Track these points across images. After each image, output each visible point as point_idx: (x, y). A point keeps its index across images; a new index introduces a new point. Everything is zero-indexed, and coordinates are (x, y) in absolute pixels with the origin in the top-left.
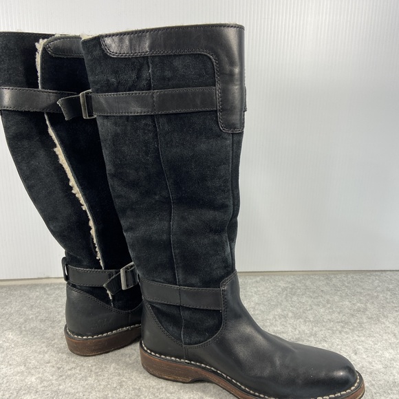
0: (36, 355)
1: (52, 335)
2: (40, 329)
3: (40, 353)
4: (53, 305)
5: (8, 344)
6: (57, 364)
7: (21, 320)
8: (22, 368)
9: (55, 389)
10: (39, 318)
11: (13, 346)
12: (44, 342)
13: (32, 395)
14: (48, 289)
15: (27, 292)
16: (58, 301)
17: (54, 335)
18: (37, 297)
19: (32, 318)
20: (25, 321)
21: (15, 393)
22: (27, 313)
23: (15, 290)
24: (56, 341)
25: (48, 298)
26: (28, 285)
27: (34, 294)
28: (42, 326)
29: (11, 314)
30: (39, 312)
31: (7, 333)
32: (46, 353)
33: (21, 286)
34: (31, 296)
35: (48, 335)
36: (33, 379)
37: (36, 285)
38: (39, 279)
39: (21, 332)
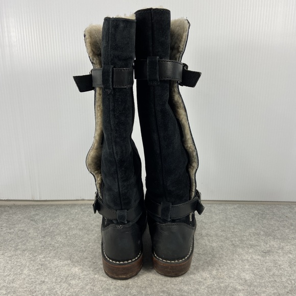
0: (78, 253)
1: (88, 240)
2: (80, 235)
3: (80, 251)
4: (87, 219)
5: (58, 245)
6: (92, 259)
7: (66, 229)
8: (69, 261)
9: (92, 277)
10: (78, 227)
11: (61, 246)
12: (82, 244)
13: (76, 280)
14: (83, 207)
15: (69, 209)
16: (90, 216)
17: (89, 239)
18: (76, 213)
19: (74, 227)
20: (69, 230)
21: (65, 279)
22: (70, 223)
23: (61, 208)
24: (91, 244)
25: (83, 214)
26: (69, 205)
27: (74, 211)
28: (81, 233)
29: (59, 224)
30: (78, 224)
31: (57, 237)
32: (85, 252)
33: (64, 205)
34: (72, 212)
35: (85, 240)
36: (77, 269)
37: (75, 205)
38: (77, 200)
39: (67, 237)
